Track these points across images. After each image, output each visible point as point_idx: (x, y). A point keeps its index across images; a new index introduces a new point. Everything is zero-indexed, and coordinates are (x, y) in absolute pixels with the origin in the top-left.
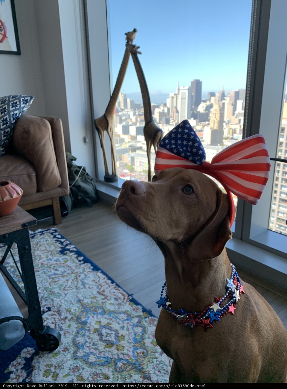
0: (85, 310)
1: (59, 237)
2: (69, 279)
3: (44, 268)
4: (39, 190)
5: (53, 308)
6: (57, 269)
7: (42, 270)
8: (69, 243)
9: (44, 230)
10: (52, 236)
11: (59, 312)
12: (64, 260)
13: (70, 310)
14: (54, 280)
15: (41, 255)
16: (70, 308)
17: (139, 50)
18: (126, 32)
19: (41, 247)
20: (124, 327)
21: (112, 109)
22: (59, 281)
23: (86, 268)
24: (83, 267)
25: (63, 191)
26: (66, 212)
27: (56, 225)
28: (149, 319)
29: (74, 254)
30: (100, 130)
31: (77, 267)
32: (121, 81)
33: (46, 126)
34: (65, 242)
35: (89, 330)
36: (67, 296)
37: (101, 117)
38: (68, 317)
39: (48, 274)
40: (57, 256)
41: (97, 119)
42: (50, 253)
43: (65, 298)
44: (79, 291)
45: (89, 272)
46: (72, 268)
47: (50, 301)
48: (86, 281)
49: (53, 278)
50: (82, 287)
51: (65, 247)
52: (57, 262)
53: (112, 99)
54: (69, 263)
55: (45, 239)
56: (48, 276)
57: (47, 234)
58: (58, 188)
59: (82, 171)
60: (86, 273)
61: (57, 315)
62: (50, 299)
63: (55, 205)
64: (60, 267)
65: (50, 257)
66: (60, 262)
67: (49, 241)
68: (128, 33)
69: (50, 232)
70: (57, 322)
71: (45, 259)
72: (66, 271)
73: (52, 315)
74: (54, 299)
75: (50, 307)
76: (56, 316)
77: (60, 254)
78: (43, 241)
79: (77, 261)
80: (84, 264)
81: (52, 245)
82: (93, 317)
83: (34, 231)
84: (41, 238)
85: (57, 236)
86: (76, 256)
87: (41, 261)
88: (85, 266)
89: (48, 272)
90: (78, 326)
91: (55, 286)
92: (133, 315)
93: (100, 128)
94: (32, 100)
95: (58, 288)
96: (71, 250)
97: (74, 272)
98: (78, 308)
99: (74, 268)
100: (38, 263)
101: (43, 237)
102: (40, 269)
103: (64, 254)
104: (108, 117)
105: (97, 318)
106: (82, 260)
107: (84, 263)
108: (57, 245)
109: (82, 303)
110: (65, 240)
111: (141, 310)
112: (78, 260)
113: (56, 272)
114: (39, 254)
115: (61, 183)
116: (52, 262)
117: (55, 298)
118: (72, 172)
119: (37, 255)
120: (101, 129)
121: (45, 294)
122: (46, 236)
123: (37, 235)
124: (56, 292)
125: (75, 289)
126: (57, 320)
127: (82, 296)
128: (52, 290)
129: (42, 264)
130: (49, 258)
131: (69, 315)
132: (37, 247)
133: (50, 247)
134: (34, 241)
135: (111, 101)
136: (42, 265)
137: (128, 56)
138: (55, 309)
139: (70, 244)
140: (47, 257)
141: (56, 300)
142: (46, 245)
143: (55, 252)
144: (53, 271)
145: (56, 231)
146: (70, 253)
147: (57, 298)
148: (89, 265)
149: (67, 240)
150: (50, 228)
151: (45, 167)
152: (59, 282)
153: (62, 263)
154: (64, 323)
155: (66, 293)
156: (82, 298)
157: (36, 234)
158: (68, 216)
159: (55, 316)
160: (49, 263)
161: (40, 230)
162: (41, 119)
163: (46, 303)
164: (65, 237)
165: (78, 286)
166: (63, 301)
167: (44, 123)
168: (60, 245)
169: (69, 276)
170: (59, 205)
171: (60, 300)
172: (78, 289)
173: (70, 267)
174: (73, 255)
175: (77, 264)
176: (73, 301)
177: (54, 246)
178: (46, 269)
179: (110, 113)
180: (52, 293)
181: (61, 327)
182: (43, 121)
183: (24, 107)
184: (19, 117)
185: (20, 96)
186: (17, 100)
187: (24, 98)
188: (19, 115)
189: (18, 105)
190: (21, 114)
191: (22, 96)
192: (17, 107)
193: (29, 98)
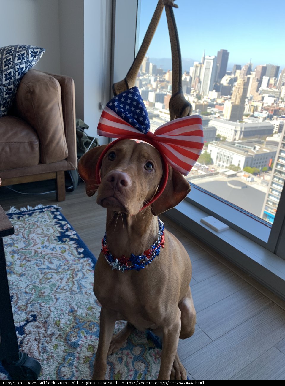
0: (77, 325)
1: (60, 217)
2: (64, 277)
3: (37, 258)
4: (41, 161)
5: (39, 318)
6: (52, 261)
7: (35, 260)
8: (70, 227)
9: (45, 207)
10: (52, 216)
11: (45, 324)
12: (61, 249)
13: (60, 324)
14: (46, 277)
15: (36, 240)
16: (60, 320)
17: (175, 2)
19: (38, 229)
20: (122, 359)
21: (135, 73)
22: (52, 278)
23: (85, 264)
24: (81, 263)
25: (70, 165)
26: (72, 187)
27: (60, 201)
28: (154, 351)
29: (74, 244)
31: (75, 261)
32: (149, 40)
33: (55, 87)
34: (66, 225)
35: (79, 358)
36: (58, 302)
37: (122, 81)
38: (56, 333)
39: (40, 267)
40: (54, 243)
41: (116, 83)
42: (47, 238)
43: (56, 303)
44: (73, 297)
45: (88, 271)
46: (69, 262)
47: (37, 305)
48: (83, 283)
49: (45, 274)
50: (78, 291)
51: (65, 232)
52: (53, 252)
53: (136, 62)
54: (66, 255)
55: (43, 219)
56: (40, 270)
57: (47, 212)
58: (65, 160)
59: (93, 143)
60: (84, 271)
61: (44, 329)
62: (37, 303)
63: (59, 180)
64: (56, 260)
65: (46, 243)
66: (57, 252)
67: (48, 222)
69: (50, 210)
70: (41, 339)
71: (39, 245)
72: (61, 266)
73: (37, 327)
74: (42, 304)
75: (36, 315)
76: (42, 330)
77: (58, 241)
78: (41, 221)
79: (76, 253)
80: (83, 259)
81: (51, 228)
82: (86, 337)
83: (33, 207)
84: (40, 217)
85: (59, 217)
86: (75, 246)
87: (35, 248)
88: (85, 262)
89: (41, 263)
90: (65, 350)
91: (45, 285)
92: (135, 341)
94: (42, 53)
95: (49, 288)
96: (71, 237)
97: (71, 268)
98: (70, 322)
99: (71, 262)
100: (32, 249)
101: (42, 215)
102: (32, 258)
103: (63, 242)
104: (129, 82)
105: (91, 340)
106: (82, 253)
107: (84, 257)
108: (56, 229)
109: (75, 314)
110: (66, 222)
111: (145, 336)
112: (77, 251)
113: (50, 265)
114: (34, 238)
115: (67, 155)
116: (48, 251)
117: (44, 303)
118: (83, 143)
119: (32, 239)
121: (32, 295)
122: (46, 215)
123: (36, 212)
124: (46, 294)
125: (69, 292)
126: (42, 335)
127: (76, 305)
128: (41, 290)
129: (36, 251)
130: (44, 245)
131: (56, 330)
132: (34, 228)
133: (48, 230)
134: (31, 219)
135: (135, 64)
136: (36, 253)
138: (42, 320)
139: (71, 229)
140: (43, 243)
141: (45, 306)
142: (43, 227)
143: (52, 237)
144: (47, 263)
145: (57, 210)
146: (70, 241)
147: (45, 304)
148: (90, 261)
149: (68, 223)
150: (52, 205)
151: (50, 135)
152: (51, 280)
153: (59, 254)
154: (50, 342)
155: (57, 297)
156: (75, 307)
157: (35, 211)
158: (74, 192)
159: (40, 330)
160: (44, 251)
161: (40, 206)
162: (50, 78)
163: (32, 309)
164: (67, 219)
165: (73, 289)
166: (52, 309)
167: (53, 82)
168: (59, 229)
169: (64, 273)
170: (63, 180)
171: (49, 307)
172: (72, 293)
173: (67, 260)
174: (72, 244)
175: (76, 257)
176: (64, 309)
177: (52, 229)
178: (39, 259)
180: (40, 294)
181: (45, 347)
182: (52, 80)
183: (31, 61)
184: (26, 72)
185: (29, 47)
186: (25, 52)
187: (33, 49)
188: (25, 69)
189: (25, 57)
190: (28, 69)
191: (31, 46)
192: (24, 59)
193: (39, 50)
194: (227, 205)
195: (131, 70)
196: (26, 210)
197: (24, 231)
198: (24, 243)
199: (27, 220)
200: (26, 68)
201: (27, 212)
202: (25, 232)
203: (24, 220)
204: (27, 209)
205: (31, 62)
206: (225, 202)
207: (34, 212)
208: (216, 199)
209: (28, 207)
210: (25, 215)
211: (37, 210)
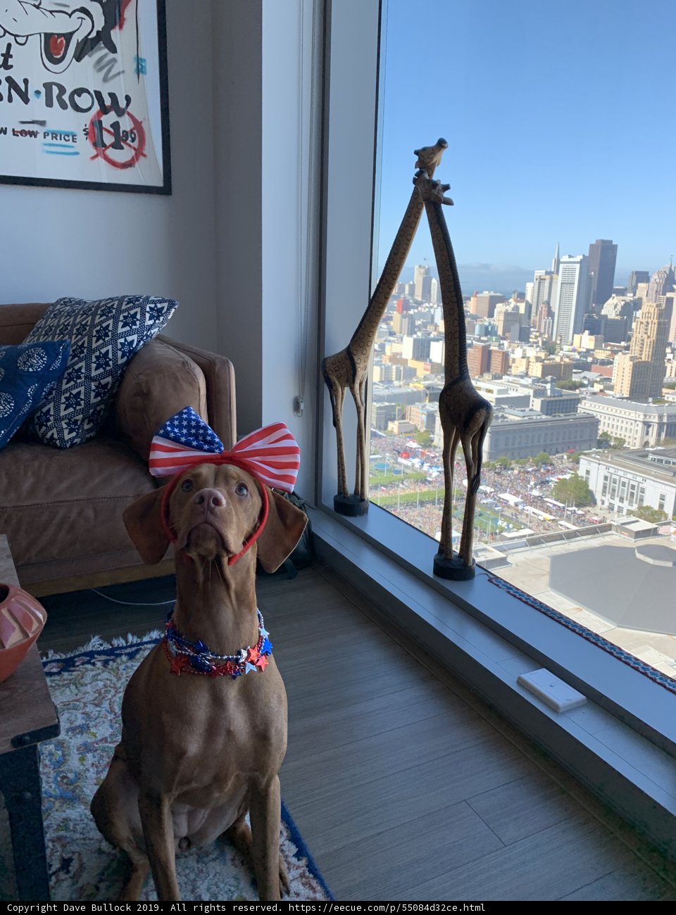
17: (446, 194)
18: (419, 148)
30: (335, 382)
33: (193, 382)
68: (424, 149)
83: (140, 637)
93: (334, 378)
94: (174, 310)
120: (337, 382)
123: (145, 649)
134: (132, 667)
135: (368, 317)
137: (419, 207)
157: (142, 647)
161: (155, 634)
167: (190, 373)
179: (362, 344)
182: (187, 366)
183: (151, 327)
184: (138, 349)
185: (147, 300)
186: (138, 310)
187: (155, 303)
188: (137, 344)
189: (138, 320)
190: (142, 342)
191: (152, 298)
192: (136, 325)
193: (166, 305)
194: (587, 639)
195: (361, 330)
196: (125, 645)
197: (115, 695)
198: (111, 727)
199: (124, 670)
200: (139, 342)
201: (126, 648)
202: (115, 698)
203: (118, 668)
204: (127, 642)
205: (149, 330)
206: (581, 632)
207: (141, 649)
208: (560, 623)
209: (130, 637)
210: (120, 655)
211: (147, 643)
